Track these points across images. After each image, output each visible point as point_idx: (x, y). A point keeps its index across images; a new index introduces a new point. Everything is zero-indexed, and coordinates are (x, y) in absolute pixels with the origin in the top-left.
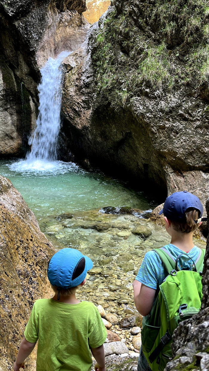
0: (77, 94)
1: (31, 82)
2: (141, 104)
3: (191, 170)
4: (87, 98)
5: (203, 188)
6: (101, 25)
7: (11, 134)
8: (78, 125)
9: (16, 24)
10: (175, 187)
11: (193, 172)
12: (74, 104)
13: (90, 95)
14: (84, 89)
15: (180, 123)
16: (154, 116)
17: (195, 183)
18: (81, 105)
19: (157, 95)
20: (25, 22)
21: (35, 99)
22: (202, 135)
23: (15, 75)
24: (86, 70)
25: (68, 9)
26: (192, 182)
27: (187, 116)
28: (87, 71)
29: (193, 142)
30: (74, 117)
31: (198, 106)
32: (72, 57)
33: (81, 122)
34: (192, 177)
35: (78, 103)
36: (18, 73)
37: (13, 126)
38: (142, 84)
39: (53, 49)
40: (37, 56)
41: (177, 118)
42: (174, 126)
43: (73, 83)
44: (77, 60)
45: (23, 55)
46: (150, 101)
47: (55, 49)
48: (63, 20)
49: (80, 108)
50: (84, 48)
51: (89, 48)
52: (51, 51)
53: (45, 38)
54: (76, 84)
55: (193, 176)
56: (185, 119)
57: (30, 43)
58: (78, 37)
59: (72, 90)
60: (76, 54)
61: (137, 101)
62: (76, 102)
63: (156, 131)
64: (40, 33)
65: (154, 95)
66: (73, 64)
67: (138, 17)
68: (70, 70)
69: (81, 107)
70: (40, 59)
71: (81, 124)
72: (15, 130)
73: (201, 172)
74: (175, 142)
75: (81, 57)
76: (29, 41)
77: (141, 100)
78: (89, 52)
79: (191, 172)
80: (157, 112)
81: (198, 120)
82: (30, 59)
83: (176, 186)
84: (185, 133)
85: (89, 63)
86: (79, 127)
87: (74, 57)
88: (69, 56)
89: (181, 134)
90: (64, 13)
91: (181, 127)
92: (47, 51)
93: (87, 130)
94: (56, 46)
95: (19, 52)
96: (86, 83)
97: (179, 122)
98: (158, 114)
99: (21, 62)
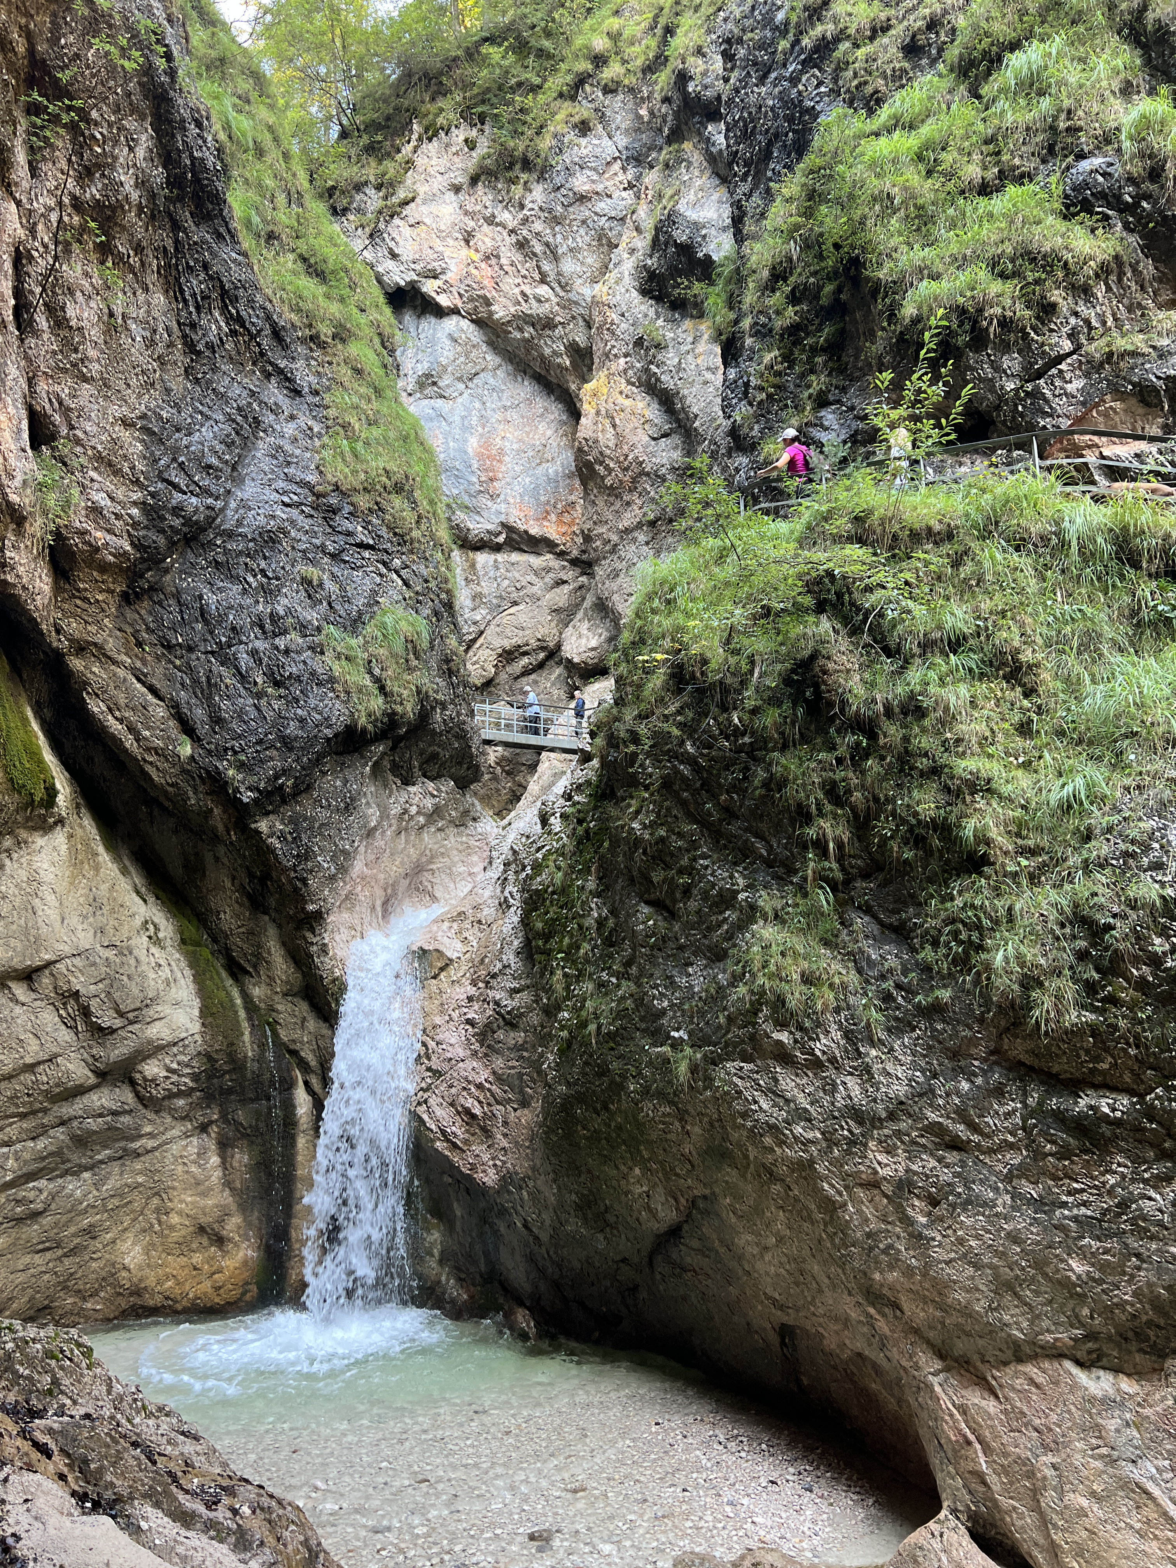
0: (475, 1054)
1: (304, 1019)
2: (759, 1088)
3: (1020, 1360)
4: (514, 1068)
5: (1101, 1443)
6: (552, 820)
7: (216, 1226)
8: (484, 1171)
9: (263, 826)
10: (969, 1443)
11: (1030, 1369)
12: (464, 1089)
13: (525, 1054)
14: (500, 1035)
15: (939, 1161)
16: (823, 1133)
17: (1054, 1417)
18: (493, 1095)
19: (824, 1053)
20: (294, 821)
21: (315, 1082)
22: (1039, 1204)
23: (246, 996)
24: (505, 967)
25: (425, 776)
26: (1041, 1414)
27: (961, 1130)
28: (508, 971)
29: (1009, 1234)
30: (466, 1142)
31: (999, 1092)
32: (447, 924)
33: (493, 1159)
34: (1034, 1390)
35: (479, 1086)
36: (257, 992)
37: (227, 1192)
38: (756, 1014)
39: (378, 903)
40: (330, 927)
41: (923, 1141)
42: (915, 1173)
43: (455, 1015)
44: (465, 935)
45: (280, 927)
46: (797, 1075)
47: (385, 903)
48: (414, 810)
49: (489, 1104)
50: (487, 893)
51: (507, 894)
52: (373, 908)
53: (358, 867)
54: (469, 1016)
55: (1037, 1386)
56: (956, 1145)
57: (306, 885)
58: (456, 859)
59: (453, 1041)
60: (459, 914)
61: (741, 1078)
62: (469, 1082)
63: (841, 1195)
64: (344, 852)
65: (813, 1054)
66: (453, 948)
67: (695, 792)
68: (442, 969)
69: (492, 1101)
70: (337, 938)
71: (495, 1165)
72: (234, 1207)
73: (1068, 1364)
74: (933, 1239)
75: (480, 922)
76: (304, 881)
77: (757, 1072)
78: (509, 907)
79: (1020, 1368)
80: (835, 1118)
81: (1011, 1146)
82: (305, 938)
83: (972, 1438)
84: (968, 1202)
85: (516, 943)
86: (489, 1178)
87: (455, 925)
88: (435, 921)
89: (953, 1206)
90: (412, 789)
91: (946, 1176)
92: (362, 909)
93: (521, 1188)
94: (389, 891)
95: (267, 918)
96: (509, 1013)
97: (932, 1155)
98: (843, 1128)
99: (269, 953)
